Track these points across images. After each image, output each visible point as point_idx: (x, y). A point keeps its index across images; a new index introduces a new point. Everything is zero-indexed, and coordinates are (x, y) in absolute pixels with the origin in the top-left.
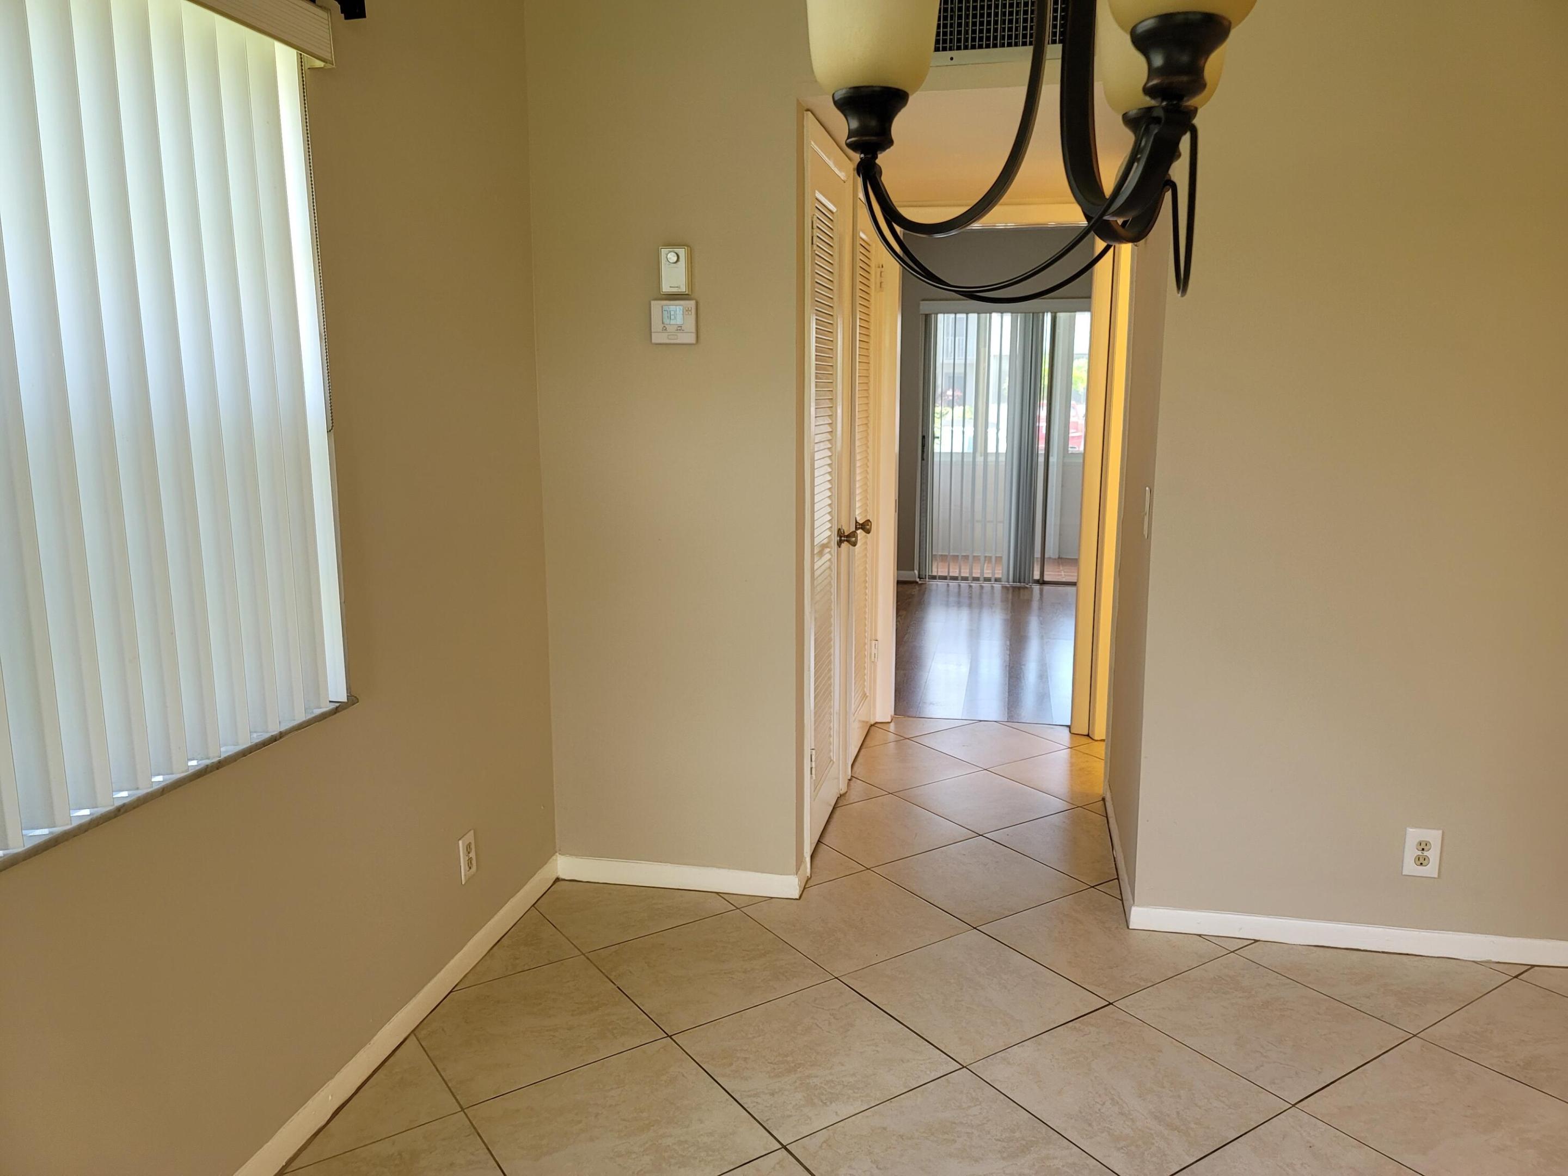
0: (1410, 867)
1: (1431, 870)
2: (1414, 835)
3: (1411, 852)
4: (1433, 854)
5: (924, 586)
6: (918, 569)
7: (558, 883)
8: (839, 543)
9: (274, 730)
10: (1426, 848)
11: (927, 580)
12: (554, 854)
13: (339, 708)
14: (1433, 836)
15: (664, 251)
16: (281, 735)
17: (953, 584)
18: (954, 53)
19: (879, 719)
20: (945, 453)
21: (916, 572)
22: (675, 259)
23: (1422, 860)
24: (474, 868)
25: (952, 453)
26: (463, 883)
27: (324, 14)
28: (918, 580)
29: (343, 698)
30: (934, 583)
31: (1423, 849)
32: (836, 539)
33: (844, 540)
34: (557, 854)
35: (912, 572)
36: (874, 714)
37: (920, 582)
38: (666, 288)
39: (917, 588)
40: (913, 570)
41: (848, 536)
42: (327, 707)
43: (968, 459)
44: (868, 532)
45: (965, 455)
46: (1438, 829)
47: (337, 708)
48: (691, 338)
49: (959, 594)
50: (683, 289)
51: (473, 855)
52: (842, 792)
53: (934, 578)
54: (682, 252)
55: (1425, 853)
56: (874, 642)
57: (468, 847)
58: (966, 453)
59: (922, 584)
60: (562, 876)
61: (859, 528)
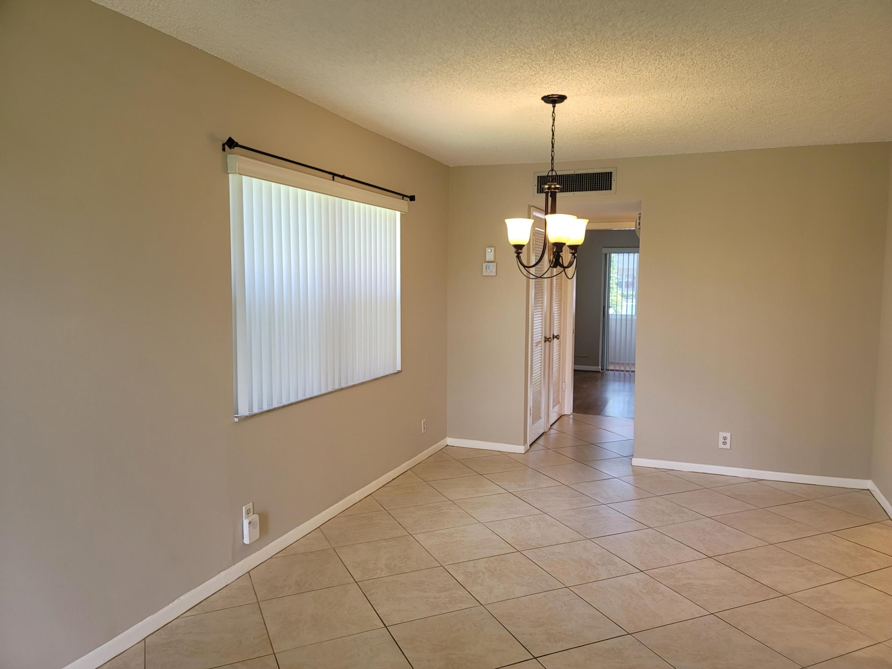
0: (721, 446)
1: (728, 446)
2: (722, 435)
3: (721, 440)
4: (728, 441)
5: (603, 373)
6: (601, 365)
7: (447, 447)
8: (545, 341)
9: (387, 374)
10: (726, 439)
11: (605, 371)
12: (446, 437)
13: (399, 372)
14: (728, 435)
15: (487, 249)
16: (388, 375)
17: (617, 373)
18: (575, 193)
19: (566, 413)
20: (619, 315)
21: (600, 367)
22: (490, 251)
23: (725, 443)
24: (425, 430)
25: (616, 314)
26: (423, 433)
27: (406, 202)
28: (601, 371)
29: (400, 370)
30: (608, 372)
31: (725, 439)
32: (543, 339)
33: (547, 340)
34: (447, 437)
35: (597, 367)
36: (564, 411)
37: (602, 372)
38: (487, 259)
39: (600, 374)
40: (598, 366)
41: (548, 339)
42: (396, 371)
43: (629, 318)
44: (558, 339)
45: (628, 316)
46: (730, 433)
47: (398, 372)
48: (494, 274)
49: (620, 377)
50: (493, 260)
51: (425, 425)
52: (546, 431)
53: (608, 370)
54: (493, 249)
55: (726, 441)
56: (564, 383)
57: (424, 423)
58: (629, 315)
59: (602, 373)
60: (449, 444)
61: (555, 338)
